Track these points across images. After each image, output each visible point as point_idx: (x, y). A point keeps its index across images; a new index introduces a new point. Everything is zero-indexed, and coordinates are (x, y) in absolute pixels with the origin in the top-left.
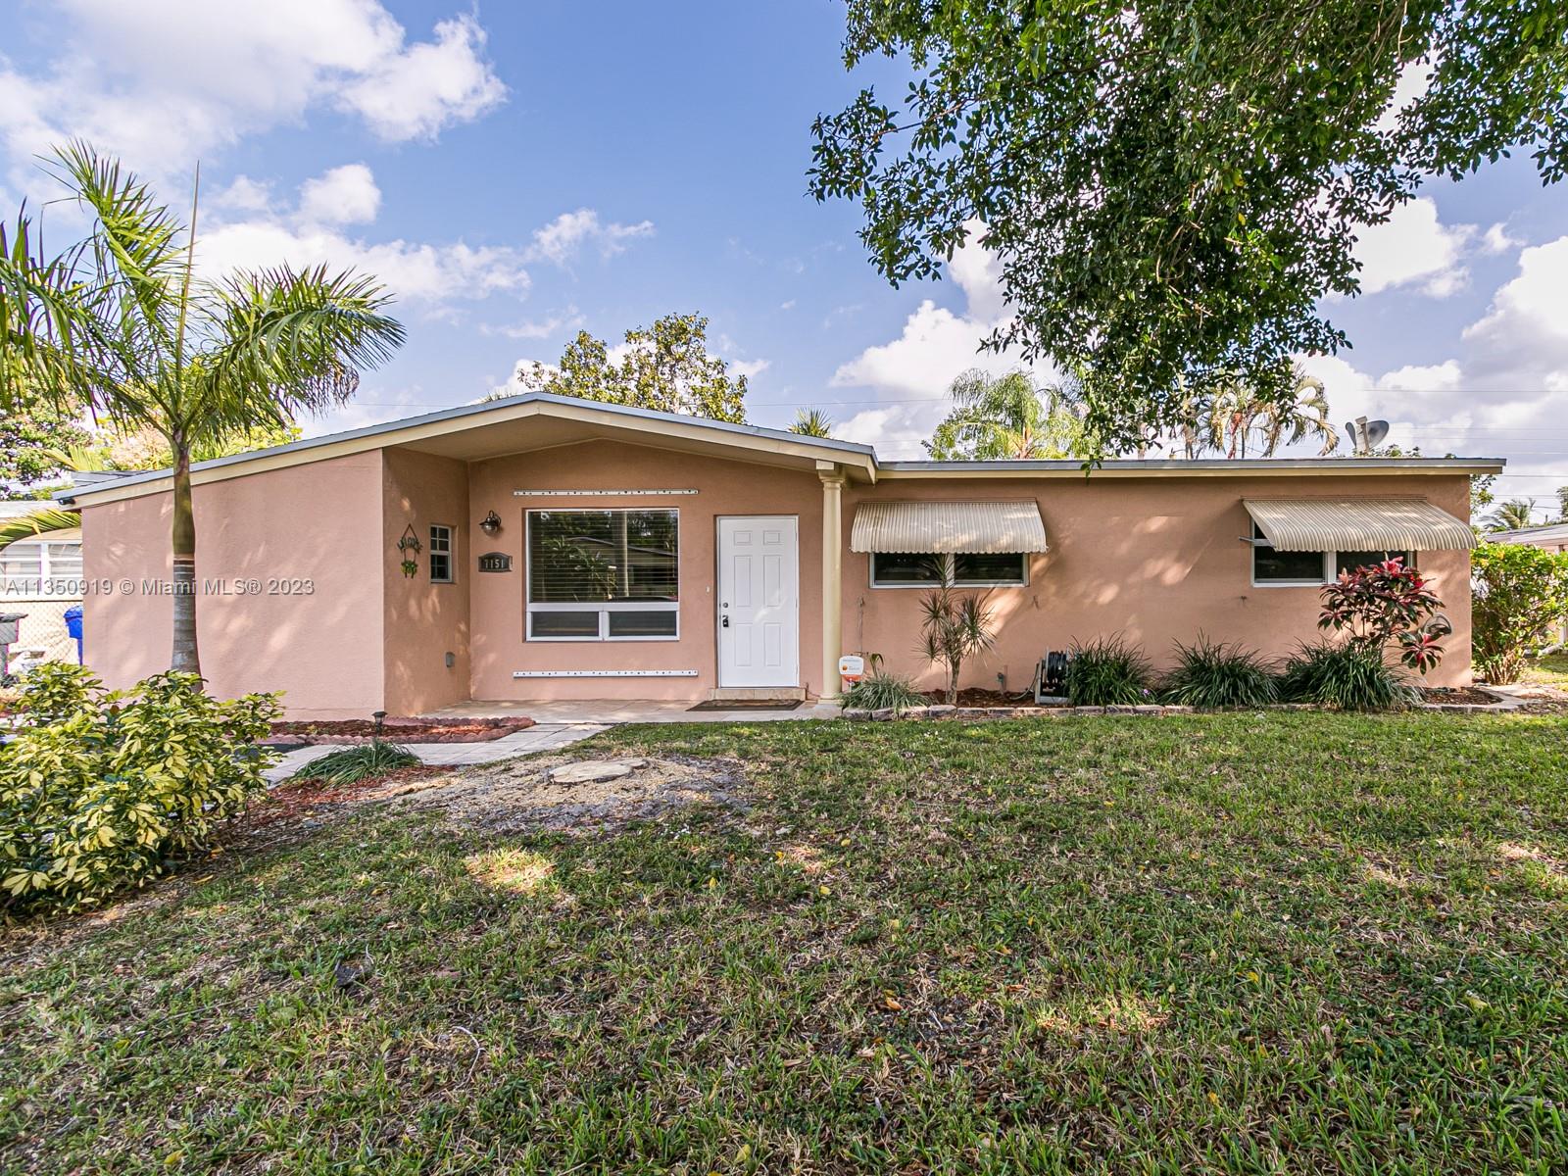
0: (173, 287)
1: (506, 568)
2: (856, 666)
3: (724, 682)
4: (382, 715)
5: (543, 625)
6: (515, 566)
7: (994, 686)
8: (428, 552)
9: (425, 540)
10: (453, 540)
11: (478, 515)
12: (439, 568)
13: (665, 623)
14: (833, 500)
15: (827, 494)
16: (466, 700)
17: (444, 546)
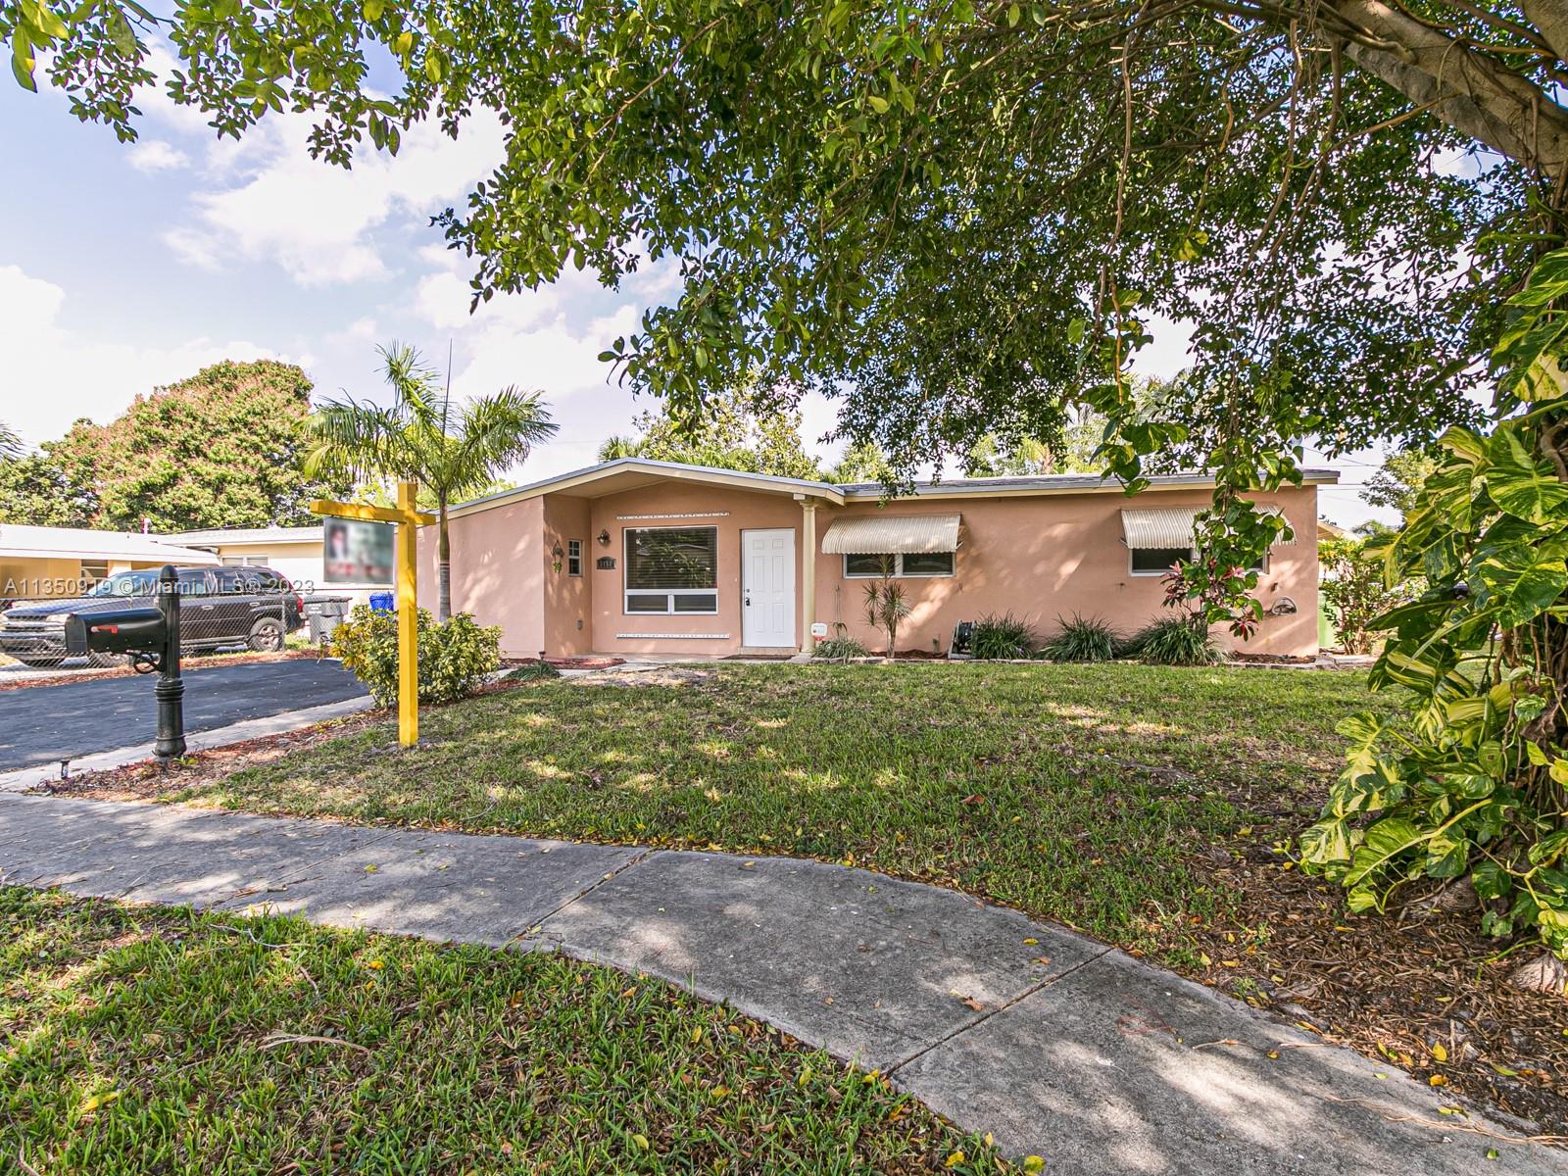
0: (439, 410)
1: (613, 567)
2: (822, 630)
3: (747, 643)
4: (542, 653)
5: (635, 604)
6: (618, 565)
7: (930, 648)
8: (568, 557)
9: (566, 550)
10: (582, 549)
11: (596, 533)
12: (574, 568)
13: (708, 603)
14: (810, 519)
15: (806, 514)
16: (590, 651)
17: (577, 553)
